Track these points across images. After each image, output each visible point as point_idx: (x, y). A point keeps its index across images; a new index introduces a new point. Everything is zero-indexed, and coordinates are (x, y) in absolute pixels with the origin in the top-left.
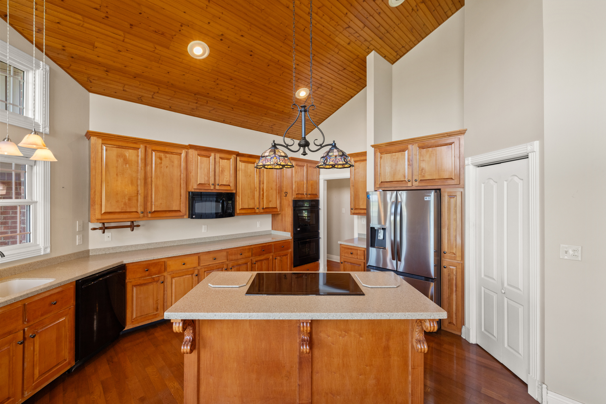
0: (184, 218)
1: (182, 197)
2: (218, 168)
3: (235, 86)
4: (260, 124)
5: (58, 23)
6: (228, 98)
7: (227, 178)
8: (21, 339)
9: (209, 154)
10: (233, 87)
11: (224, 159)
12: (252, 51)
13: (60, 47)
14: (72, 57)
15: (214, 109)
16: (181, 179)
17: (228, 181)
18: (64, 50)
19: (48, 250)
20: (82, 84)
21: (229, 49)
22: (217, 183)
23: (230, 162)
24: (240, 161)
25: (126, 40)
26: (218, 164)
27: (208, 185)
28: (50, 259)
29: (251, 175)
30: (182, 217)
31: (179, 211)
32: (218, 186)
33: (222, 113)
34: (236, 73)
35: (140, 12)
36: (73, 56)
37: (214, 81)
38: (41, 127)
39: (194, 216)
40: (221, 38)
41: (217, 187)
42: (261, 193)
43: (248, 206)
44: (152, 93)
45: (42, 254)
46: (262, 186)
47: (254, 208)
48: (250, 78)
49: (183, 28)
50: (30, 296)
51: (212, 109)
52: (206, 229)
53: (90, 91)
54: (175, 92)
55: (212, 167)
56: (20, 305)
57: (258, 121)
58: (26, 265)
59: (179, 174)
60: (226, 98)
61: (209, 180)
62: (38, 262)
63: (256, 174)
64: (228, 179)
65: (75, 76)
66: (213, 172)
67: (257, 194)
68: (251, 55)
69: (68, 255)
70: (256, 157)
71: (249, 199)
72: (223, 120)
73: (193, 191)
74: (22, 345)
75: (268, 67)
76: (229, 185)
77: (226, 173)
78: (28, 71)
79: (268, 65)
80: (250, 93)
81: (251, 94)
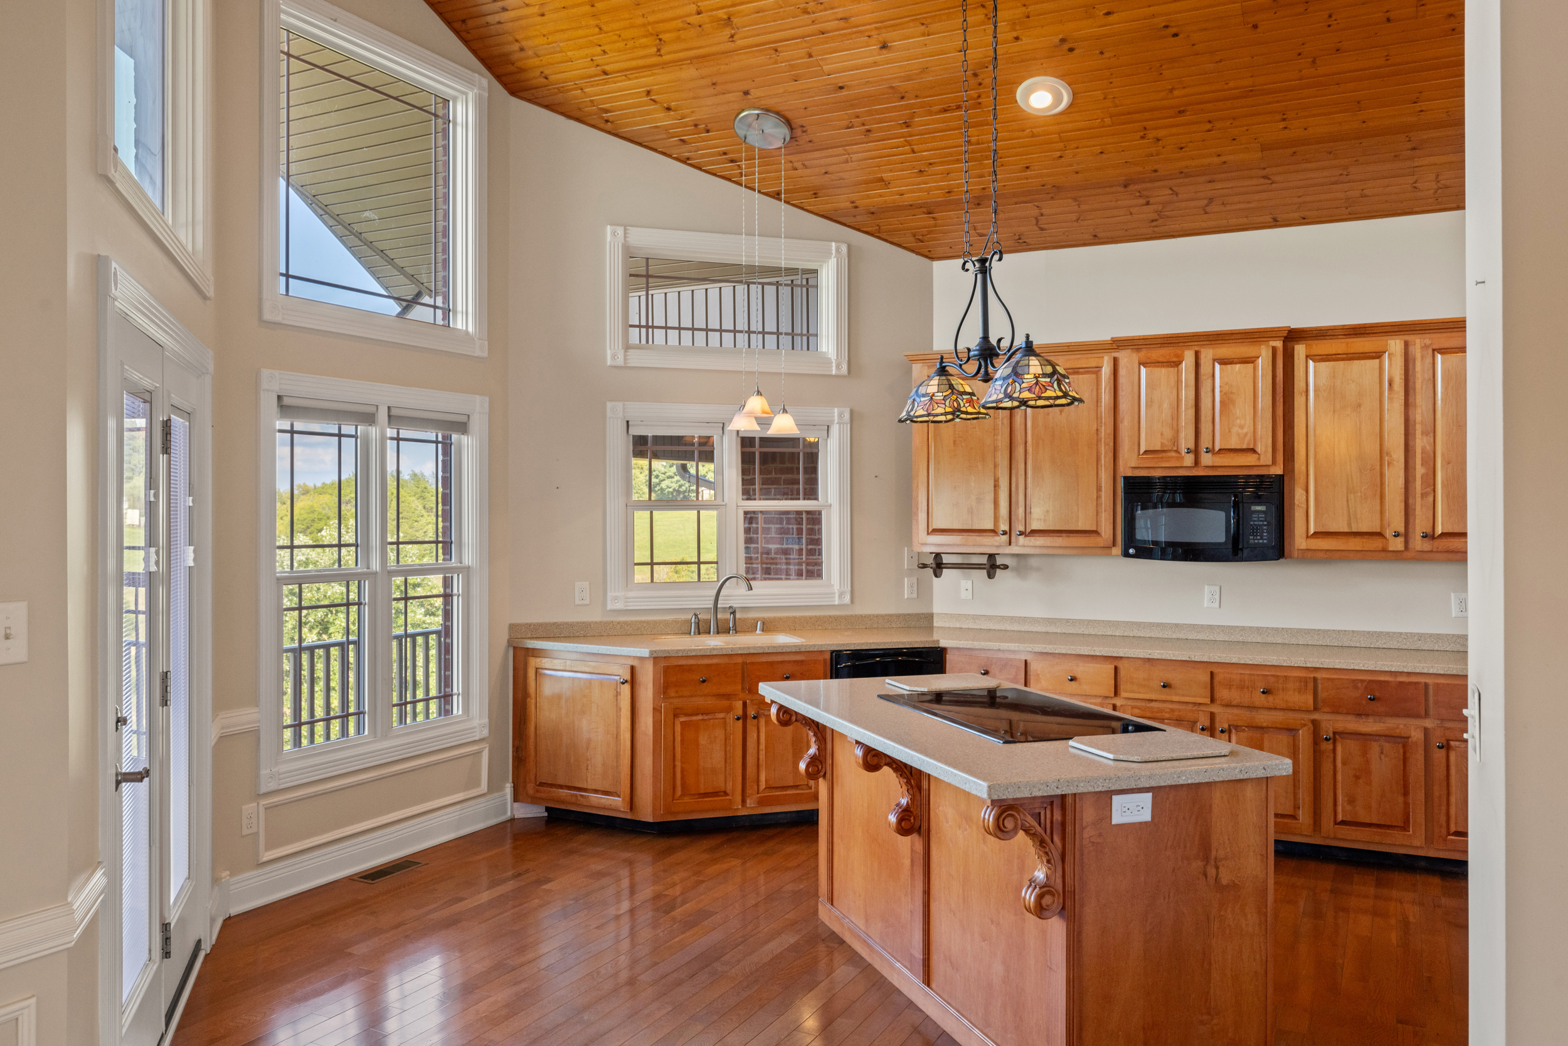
0: (1110, 555)
1: (1103, 494)
2: (1210, 394)
3: (1210, 122)
4: (1434, 185)
5: (826, 173)
6: (1223, 159)
7: (1242, 427)
8: (739, 712)
9: (1177, 356)
10: (1209, 126)
11: (1231, 363)
12: (1166, 27)
13: (848, 204)
14: (873, 213)
15: (1211, 200)
16: (1098, 441)
17: (1246, 434)
18: (856, 207)
19: (847, 599)
20: (913, 251)
21: (1106, 55)
22: (1205, 443)
23: (1255, 369)
24: (1307, 357)
25: (916, 148)
26: (1210, 381)
27: (1173, 454)
28: (852, 616)
29: (1359, 405)
30: (1106, 549)
31: (1095, 532)
32: (1210, 455)
33: (1249, 202)
34: (1176, 93)
35: (900, 96)
36: (872, 210)
37: (1143, 138)
38: (834, 365)
39: (1131, 551)
40: (1066, 46)
41: (1207, 459)
42: (1420, 470)
43: (1349, 525)
44: (1034, 222)
45: (836, 603)
46: (1420, 443)
47: (1380, 535)
48: (1232, 84)
49: (981, 76)
50: (752, 652)
51: (1205, 202)
52: (1217, 597)
53: (932, 259)
54: (1075, 199)
55: (1187, 395)
56: (740, 660)
57: (1411, 179)
58: (811, 618)
59: (1095, 427)
60: (1216, 160)
61: (1175, 440)
62: (830, 617)
63: (1390, 399)
64: (1245, 430)
65: (895, 240)
66: (1192, 412)
67: (1395, 478)
68: (1175, 35)
69: (886, 615)
70: (1389, 329)
71: (1352, 496)
72: (1268, 218)
73: (1129, 474)
74: (741, 721)
75: (1259, 30)
76: (1253, 451)
77: (1242, 410)
78: (821, 266)
79: (1255, 27)
80: (1279, 117)
81: (1284, 120)
